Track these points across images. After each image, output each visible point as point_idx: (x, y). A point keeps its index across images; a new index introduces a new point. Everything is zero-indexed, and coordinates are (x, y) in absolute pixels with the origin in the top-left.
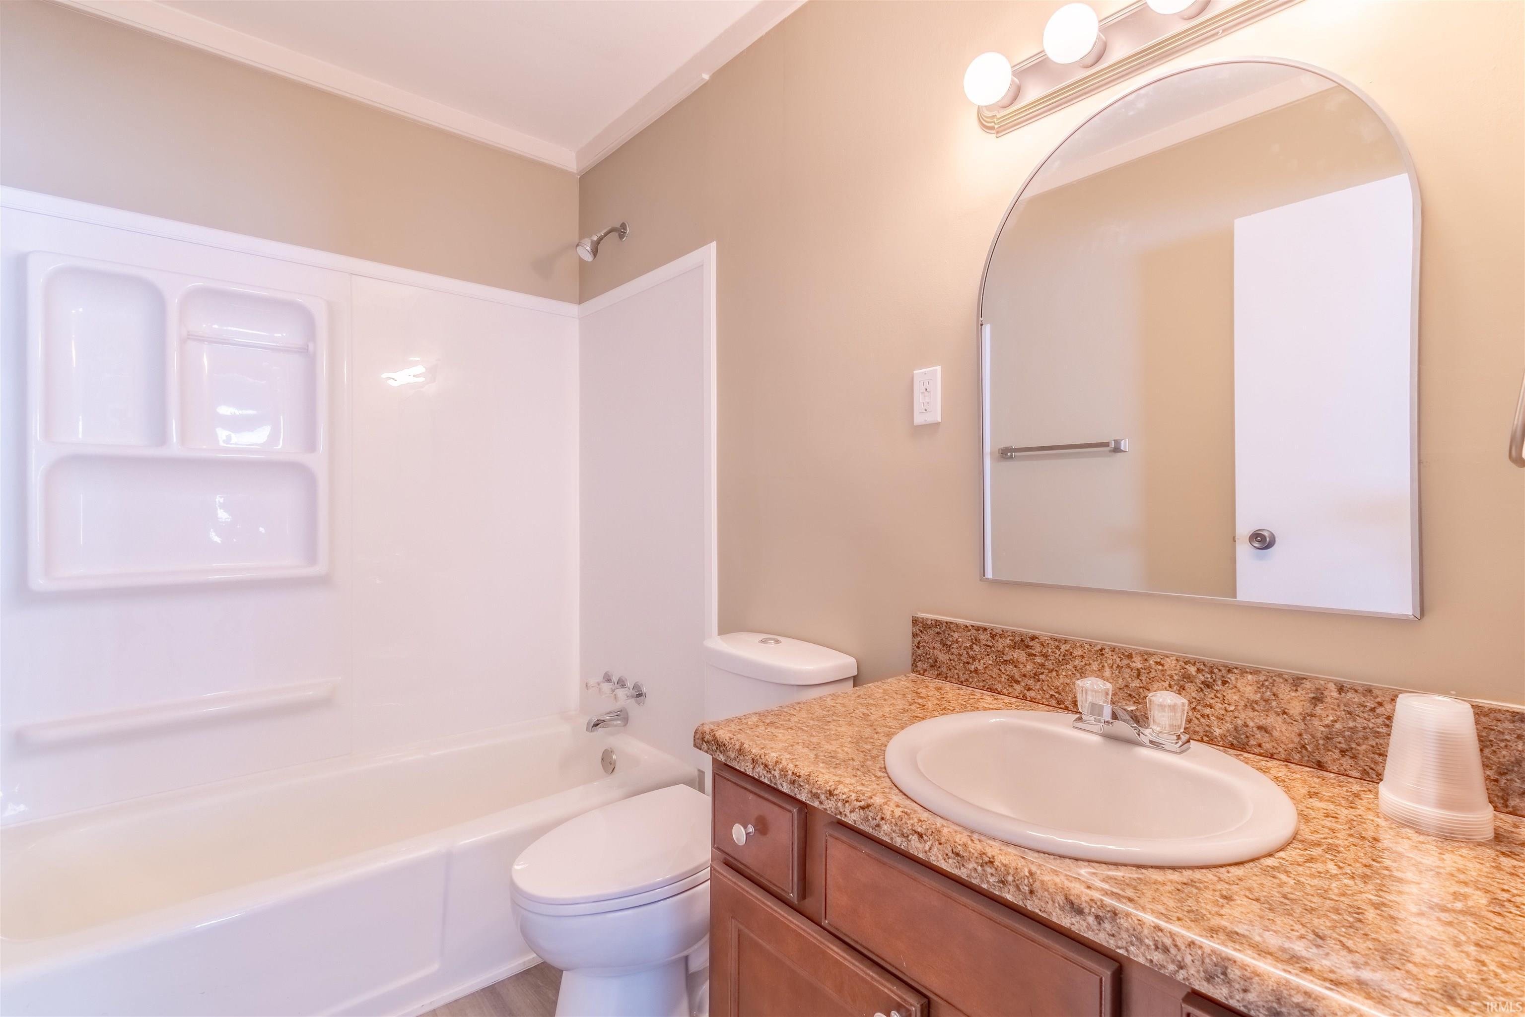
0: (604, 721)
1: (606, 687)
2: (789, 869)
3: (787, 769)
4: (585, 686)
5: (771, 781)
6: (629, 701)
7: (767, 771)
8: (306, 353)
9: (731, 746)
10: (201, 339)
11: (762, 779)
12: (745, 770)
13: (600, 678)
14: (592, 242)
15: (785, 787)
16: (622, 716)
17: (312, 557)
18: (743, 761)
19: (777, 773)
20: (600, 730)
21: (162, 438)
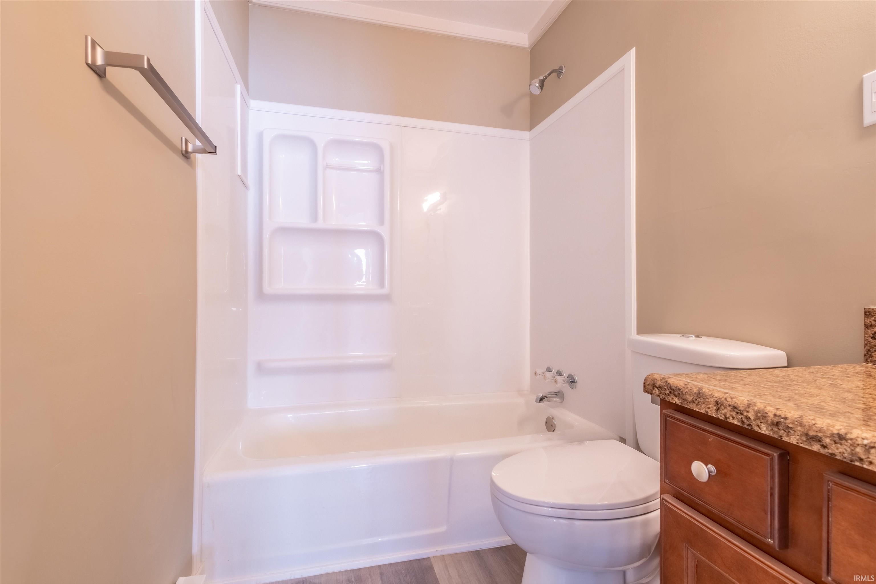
0: (547, 397)
1: (548, 375)
2: (766, 514)
3: (766, 411)
4: (534, 374)
5: (743, 423)
6: (564, 385)
7: (737, 413)
8: (380, 171)
9: (687, 390)
10: (332, 168)
11: (731, 420)
12: (707, 412)
13: (544, 370)
14: (540, 80)
15: (765, 429)
16: (559, 394)
17: (382, 285)
18: (704, 403)
19: (751, 415)
20: (544, 403)
21: (315, 219)
